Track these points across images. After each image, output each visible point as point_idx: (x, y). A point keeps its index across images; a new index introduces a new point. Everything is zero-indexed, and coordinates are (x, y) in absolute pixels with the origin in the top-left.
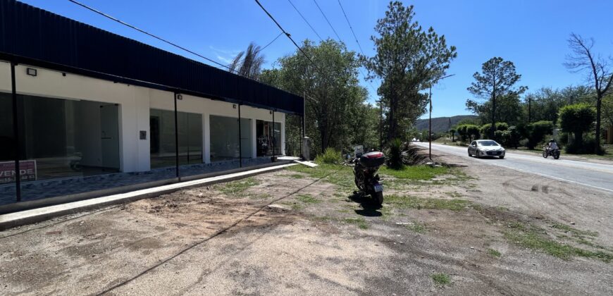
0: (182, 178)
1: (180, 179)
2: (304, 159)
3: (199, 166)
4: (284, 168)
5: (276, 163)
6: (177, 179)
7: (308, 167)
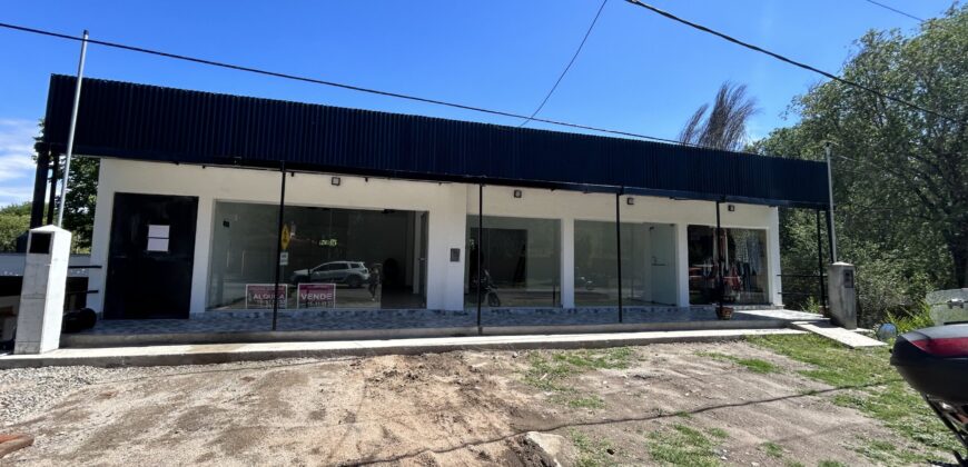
0: (485, 329)
1: (480, 330)
2: (834, 323)
3: (551, 312)
4: (742, 338)
5: (728, 323)
6: (476, 329)
7: (836, 344)
